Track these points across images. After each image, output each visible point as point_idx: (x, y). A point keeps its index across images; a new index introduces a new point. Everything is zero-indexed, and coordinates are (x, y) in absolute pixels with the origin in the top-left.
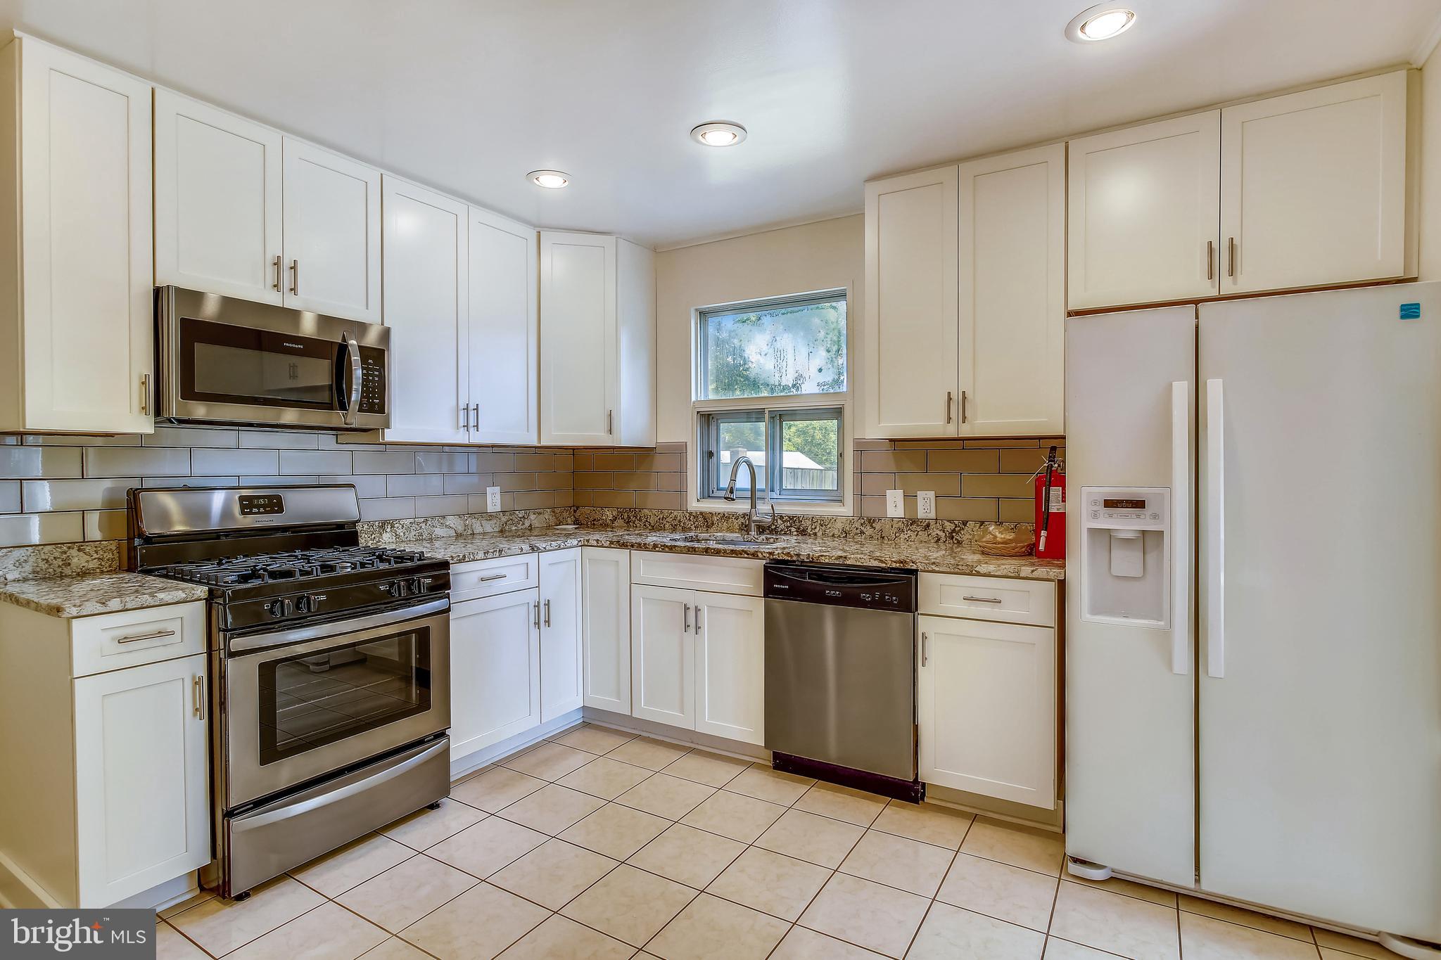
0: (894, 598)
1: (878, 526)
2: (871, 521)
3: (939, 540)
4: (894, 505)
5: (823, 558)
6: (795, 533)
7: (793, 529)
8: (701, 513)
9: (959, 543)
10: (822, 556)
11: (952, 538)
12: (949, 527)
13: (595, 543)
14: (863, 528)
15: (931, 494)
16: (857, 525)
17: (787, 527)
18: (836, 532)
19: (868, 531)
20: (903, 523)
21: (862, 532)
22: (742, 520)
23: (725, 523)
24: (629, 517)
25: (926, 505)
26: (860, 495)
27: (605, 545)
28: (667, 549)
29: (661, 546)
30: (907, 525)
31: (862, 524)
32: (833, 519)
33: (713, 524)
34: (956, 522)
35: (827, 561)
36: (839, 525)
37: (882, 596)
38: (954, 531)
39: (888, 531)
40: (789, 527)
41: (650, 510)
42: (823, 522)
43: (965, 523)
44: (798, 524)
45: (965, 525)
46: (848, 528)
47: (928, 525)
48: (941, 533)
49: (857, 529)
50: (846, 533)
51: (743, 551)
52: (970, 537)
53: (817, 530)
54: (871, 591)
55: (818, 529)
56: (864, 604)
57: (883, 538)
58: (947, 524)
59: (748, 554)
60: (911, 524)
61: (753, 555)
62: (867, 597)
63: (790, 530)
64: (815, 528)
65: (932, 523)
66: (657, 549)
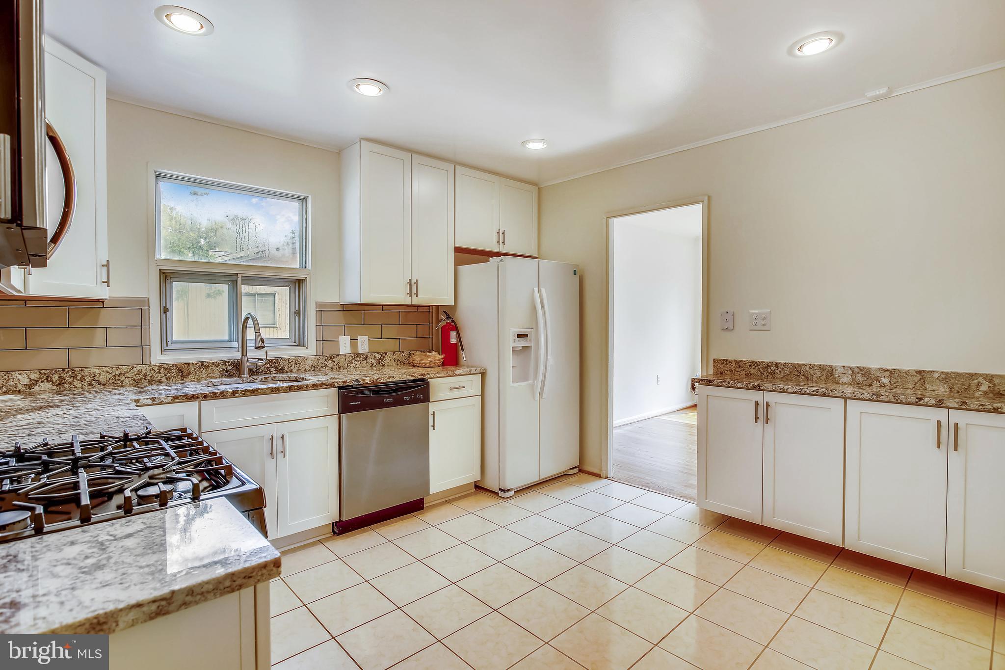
0: (421, 396)
1: (336, 360)
2: (332, 358)
3: (372, 365)
4: (344, 346)
5: (380, 379)
6: (275, 372)
7: (272, 369)
8: (175, 365)
9: (383, 365)
10: (379, 378)
11: (380, 362)
12: (378, 356)
13: (150, 402)
14: (326, 363)
15: (366, 338)
16: (323, 361)
17: (267, 368)
18: (307, 367)
19: (330, 364)
20: (352, 356)
21: (326, 366)
22: (224, 367)
23: (204, 371)
24: (61, 379)
25: (364, 345)
26: (321, 340)
27: (165, 401)
28: (248, 393)
29: (242, 391)
30: (355, 358)
31: (326, 360)
32: (305, 358)
33: (189, 373)
34: (382, 354)
35: (382, 381)
36: (310, 362)
37: (415, 396)
38: (380, 359)
39: (344, 363)
40: (269, 368)
41: (99, 367)
42: (297, 362)
43: (386, 354)
44: (277, 365)
45: (386, 355)
46: (316, 364)
47: (366, 357)
48: (374, 361)
49: (322, 364)
50: (314, 367)
51: (322, 383)
52: (389, 361)
53: (292, 368)
54: (409, 394)
55: (293, 366)
56: (406, 403)
57: (340, 367)
58: (377, 355)
59: (327, 385)
60: (357, 357)
61: (331, 385)
62: (407, 398)
63: (270, 370)
64: (291, 366)
65: (369, 355)
66: (237, 395)
